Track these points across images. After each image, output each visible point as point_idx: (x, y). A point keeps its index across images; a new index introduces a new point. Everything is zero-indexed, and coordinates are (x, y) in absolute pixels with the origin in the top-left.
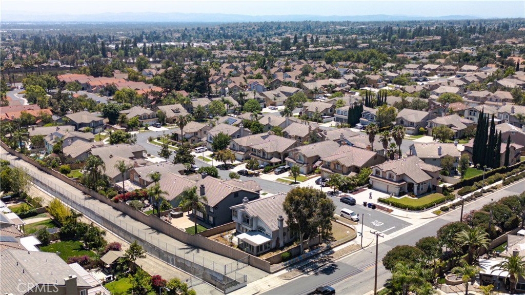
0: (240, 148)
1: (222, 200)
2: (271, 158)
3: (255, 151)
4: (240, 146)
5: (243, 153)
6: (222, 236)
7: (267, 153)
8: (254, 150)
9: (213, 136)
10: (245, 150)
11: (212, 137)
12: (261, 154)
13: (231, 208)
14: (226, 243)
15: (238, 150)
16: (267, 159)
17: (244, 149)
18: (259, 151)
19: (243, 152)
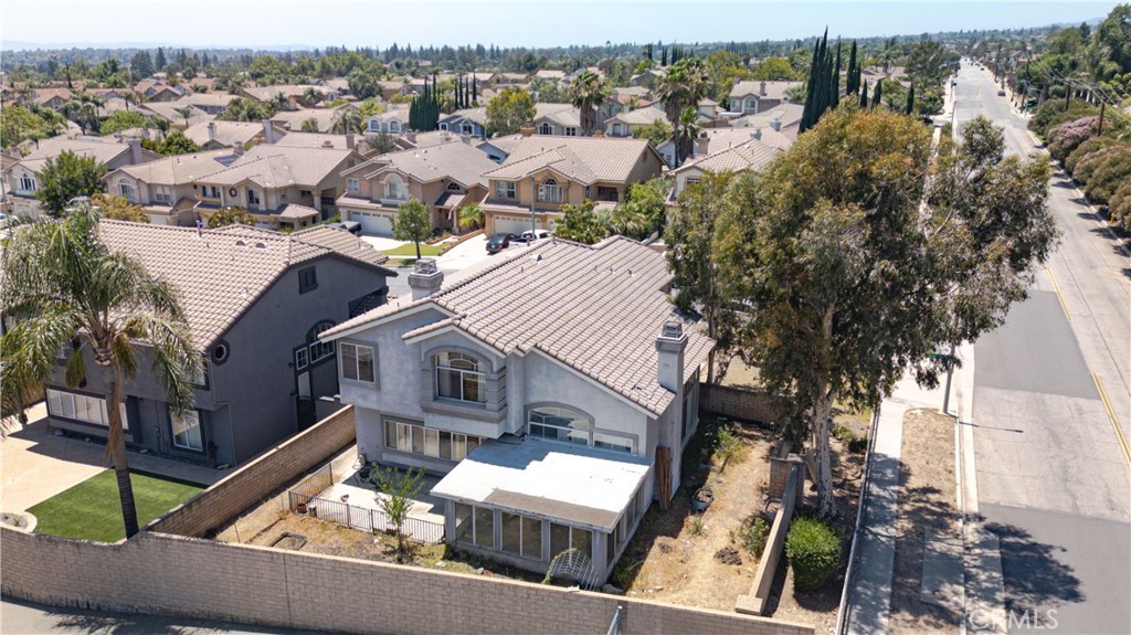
0: (150, 195)
1: (247, 310)
2: (282, 207)
3: (215, 194)
4: (150, 186)
5: (167, 209)
6: (301, 508)
7: (266, 190)
8: (209, 192)
9: (36, 174)
10: (174, 198)
11: (31, 177)
12: (243, 200)
13: (326, 336)
14: (359, 548)
15: (147, 201)
16: (268, 212)
17: (167, 197)
18: (233, 191)
19: (166, 204)
